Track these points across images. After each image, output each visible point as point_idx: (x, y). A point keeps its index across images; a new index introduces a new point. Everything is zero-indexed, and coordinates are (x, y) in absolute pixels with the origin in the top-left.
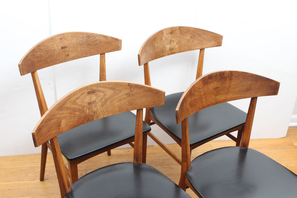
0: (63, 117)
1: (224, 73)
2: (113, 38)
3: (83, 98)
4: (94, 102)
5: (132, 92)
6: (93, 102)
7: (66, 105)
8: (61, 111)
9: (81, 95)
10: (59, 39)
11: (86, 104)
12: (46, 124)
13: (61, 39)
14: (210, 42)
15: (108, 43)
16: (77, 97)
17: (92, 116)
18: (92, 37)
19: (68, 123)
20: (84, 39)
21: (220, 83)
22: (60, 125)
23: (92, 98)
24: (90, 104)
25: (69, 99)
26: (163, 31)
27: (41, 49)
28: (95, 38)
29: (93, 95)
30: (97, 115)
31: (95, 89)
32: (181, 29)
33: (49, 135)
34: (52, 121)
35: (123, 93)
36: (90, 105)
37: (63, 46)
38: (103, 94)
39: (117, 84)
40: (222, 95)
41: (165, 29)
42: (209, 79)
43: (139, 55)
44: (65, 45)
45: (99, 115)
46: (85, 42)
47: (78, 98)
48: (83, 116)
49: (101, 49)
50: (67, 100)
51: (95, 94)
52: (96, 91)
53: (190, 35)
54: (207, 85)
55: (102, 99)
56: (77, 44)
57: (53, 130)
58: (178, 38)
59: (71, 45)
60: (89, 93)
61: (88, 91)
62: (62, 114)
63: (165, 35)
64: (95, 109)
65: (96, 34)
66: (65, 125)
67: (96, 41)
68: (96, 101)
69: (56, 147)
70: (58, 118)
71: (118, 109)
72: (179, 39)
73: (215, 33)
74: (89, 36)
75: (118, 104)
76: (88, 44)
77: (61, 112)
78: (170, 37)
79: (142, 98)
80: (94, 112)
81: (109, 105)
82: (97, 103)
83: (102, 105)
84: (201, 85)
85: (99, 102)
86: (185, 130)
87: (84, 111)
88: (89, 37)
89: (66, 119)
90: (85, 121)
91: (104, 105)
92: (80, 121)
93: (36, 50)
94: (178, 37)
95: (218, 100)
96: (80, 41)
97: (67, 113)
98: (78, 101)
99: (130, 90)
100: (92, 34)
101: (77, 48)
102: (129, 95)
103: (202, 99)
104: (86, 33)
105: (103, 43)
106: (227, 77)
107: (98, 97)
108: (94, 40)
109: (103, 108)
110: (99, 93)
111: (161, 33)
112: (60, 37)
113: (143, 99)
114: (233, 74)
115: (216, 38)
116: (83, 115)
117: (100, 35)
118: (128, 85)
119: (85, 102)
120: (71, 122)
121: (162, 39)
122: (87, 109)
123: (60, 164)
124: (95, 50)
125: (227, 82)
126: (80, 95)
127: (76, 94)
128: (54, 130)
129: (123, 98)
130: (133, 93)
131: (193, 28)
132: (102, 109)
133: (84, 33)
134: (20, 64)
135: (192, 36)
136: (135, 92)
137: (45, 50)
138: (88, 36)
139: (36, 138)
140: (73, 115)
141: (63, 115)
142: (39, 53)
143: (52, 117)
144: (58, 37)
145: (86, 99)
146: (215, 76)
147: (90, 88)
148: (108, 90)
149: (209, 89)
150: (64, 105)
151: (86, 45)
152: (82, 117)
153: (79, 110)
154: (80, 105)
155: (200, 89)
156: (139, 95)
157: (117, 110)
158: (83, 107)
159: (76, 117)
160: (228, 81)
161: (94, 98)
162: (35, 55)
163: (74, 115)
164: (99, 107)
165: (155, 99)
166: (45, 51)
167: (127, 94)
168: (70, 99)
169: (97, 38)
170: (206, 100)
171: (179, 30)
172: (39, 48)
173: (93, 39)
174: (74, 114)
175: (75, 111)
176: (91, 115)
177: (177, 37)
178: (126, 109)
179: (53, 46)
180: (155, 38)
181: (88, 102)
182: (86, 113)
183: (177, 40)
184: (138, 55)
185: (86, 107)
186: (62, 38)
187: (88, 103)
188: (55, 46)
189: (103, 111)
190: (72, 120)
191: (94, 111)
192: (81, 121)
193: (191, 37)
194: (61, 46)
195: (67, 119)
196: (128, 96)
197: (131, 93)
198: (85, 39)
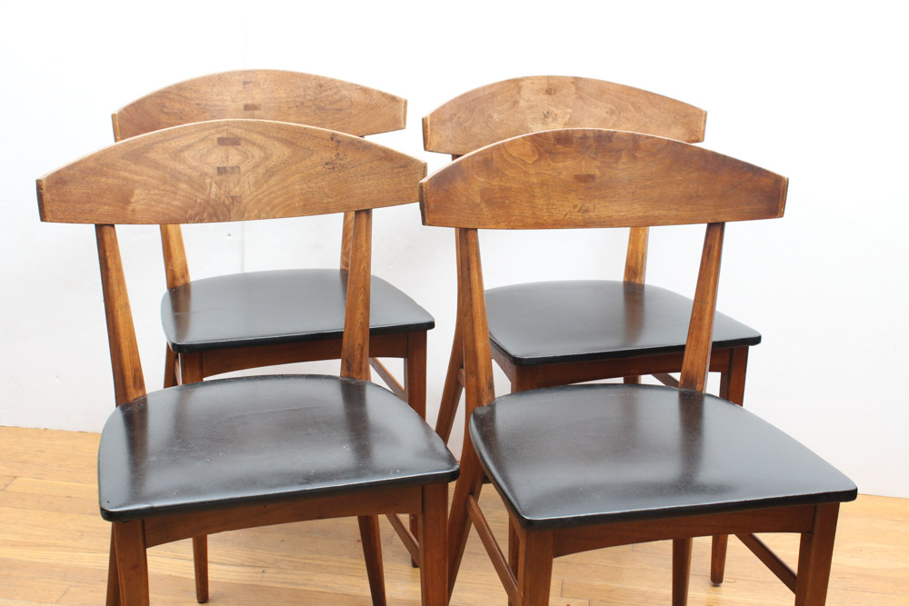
0: (138, 182)
1: (609, 137)
2: (384, 95)
3: (205, 151)
4: (235, 169)
5: (341, 159)
6: (233, 168)
7: (152, 155)
8: (135, 164)
9: (201, 141)
10: (241, 84)
11: (211, 171)
12: (83, 179)
13: (245, 83)
14: (669, 128)
15: (372, 109)
16: (186, 143)
17: (225, 206)
18: (330, 89)
19: (152, 203)
20: (310, 92)
21: (598, 163)
22: (128, 202)
23: (230, 157)
24: (221, 171)
25: (162, 141)
26: (522, 83)
27: (185, 97)
28: (339, 91)
29: (232, 150)
30: (242, 208)
31: (239, 135)
32: (581, 85)
33: (91, 211)
34: (103, 179)
35: (316, 158)
36: (223, 177)
37: (250, 102)
38: (263, 155)
39: (302, 133)
40: (607, 204)
41: (527, 78)
42: (559, 143)
43: (426, 119)
44: (256, 102)
45: (245, 208)
46: (311, 100)
47: (189, 147)
48: (199, 200)
49: (353, 124)
50: (156, 142)
51: (239, 147)
52: (242, 142)
53: (609, 106)
54: (553, 160)
55: (257, 166)
56: (287, 102)
57: (106, 204)
58: (570, 110)
59: (272, 105)
60: (222, 141)
61: (219, 136)
62: (136, 173)
63: (526, 93)
64: (237, 189)
65: (341, 82)
66: (145, 207)
67: (341, 100)
68: (242, 169)
69: (108, 254)
70: (125, 179)
71: (301, 203)
72: (574, 112)
73: (681, 103)
74: (321, 84)
75: (302, 189)
76: (321, 109)
77: (134, 168)
78: (546, 102)
79: (366, 177)
80: (233, 198)
81: (276, 188)
82: (244, 175)
83: (257, 184)
84: (531, 153)
85: (248, 171)
86: (469, 269)
87: (202, 188)
88: (323, 89)
89: (147, 191)
90: (205, 214)
91: (262, 185)
92: (190, 212)
93: (172, 96)
94: (571, 108)
95: (592, 214)
96: (298, 96)
97: (152, 177)
98: (187, 154)
99: (336, 152)
100: (332, 80)
101: (289, 114)
102: (331, 167)
103: (534, 196)
104: (316, 78)
105: (359, 107)
106: (620, 150)
107: (248, 158)
108: (336, 97)
109: (259, 192)
110: (249, 148)
111: (513, 86)
112: (243, 77)
113: (370, 182)
114: (642, 143)
115: (685, 117)
116: (200, 198)
117: (351, 85)
118: (332, 139)
119: (210, 165)
120: (161, 205)
121: (516, 102)
122: (214, 185)
123: (116, 305)
124: (335, 124)
125: (621, 167)
126: (197, 140)
127: (184, 135)
128: (109, 205)
129: (317, 173)
130: (343, 162)
131: (618, 85)
132: (255, 194)
133: (310, 76)
134: (116, 113)
135: (614, 108)
136: (349, 159)
137: (197, 101)
138: (321, 86)
139: (47, 197)
140: (171, 189)
141: (140, 178)
142: (178, 106)
143: (105, 169)
144: (238, 78)
145: (214, 156)
146: (581, 138)
147: (227, 130)
148: (277, 144)
149: (560, 173)
150: (146, 152)
151: (313, 108)
152: (196, 202)
153: (190, 182)
154: (194, 168)
155: (524, 163)
156: (359, 170)
157: (297, 205)
158: (201, 175)
159: (178, 197)
160: (624, 163)
161: (234, 157)
162: (164, 106)
163: (174, 189)
164: (247, 188)
165: (400, 183)
166: (198, 104)
167: (327, 164)
168: (166, 144)
169: (345, 92)
170: (547, 205)
171: (573, 88)
172: (181, 93)
173: (331, 96)
174: (172, 185)
175: (178, 180)
176: (224, 203)
177: (567, 106)
178: (322, 206)
179: (220, 97)
180: (493, 95)
181: (218, 165)
182: (210, 193)
183: (566, 113)
184: (423, 120)
185: (211, 178)
186: (248, 80)
187: (218, 168)
188: (226, 98)
189: (260, 200)
190: (166, 199)
191: (232, 194)
192: (193, 213)
193: (612, 112)
194: (244, 102)
195: (152, 192)
196: (329, 171)
197: (339, 162)
198: (312, 93)
